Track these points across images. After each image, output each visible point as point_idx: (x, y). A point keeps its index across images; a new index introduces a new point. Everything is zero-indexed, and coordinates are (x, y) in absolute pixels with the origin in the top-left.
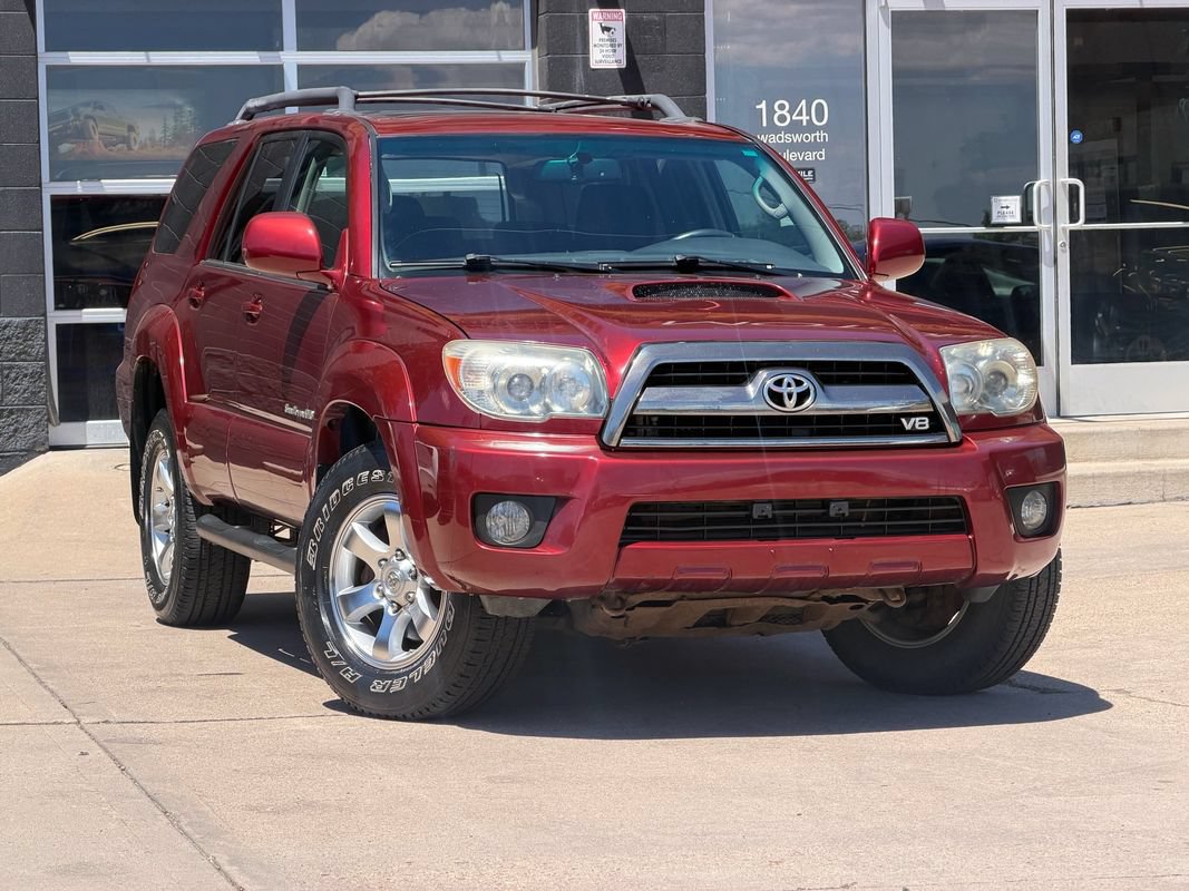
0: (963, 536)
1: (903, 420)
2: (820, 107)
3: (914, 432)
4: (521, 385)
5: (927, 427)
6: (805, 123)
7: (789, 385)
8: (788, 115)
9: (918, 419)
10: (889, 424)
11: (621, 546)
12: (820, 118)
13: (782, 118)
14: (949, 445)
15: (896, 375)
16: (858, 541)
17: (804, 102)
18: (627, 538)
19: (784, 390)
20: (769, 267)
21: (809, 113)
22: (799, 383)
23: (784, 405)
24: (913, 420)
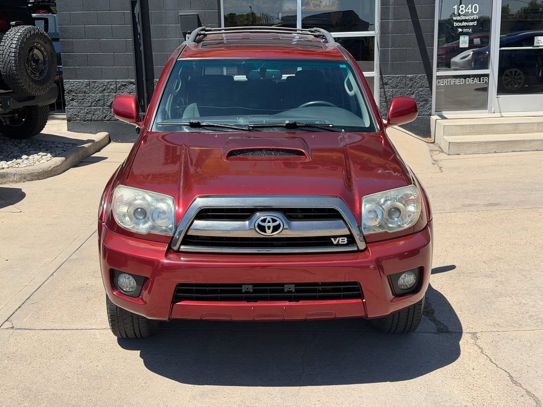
0: (360, 300)
1: (332, 239)
2: (476, 7)
3: (338, 245)
4: (141, 213)
5: (346, 242)
6: (470, 13)
7: (269, 222)
8: (464, 10)
9: (341, 238)
10: (325, 241)
11: (173, 302)
12: (475, 11)
13: (462, 11)
14: (359, 251)
15: (330, 214)
16: (301, 303)
17: (470, 5)
18: (176, 299)
19: (266, 224)
20: (331, 126)
21: (472, 9)
22: (274, 221)
23: (265, 232)
24: (338, 239)
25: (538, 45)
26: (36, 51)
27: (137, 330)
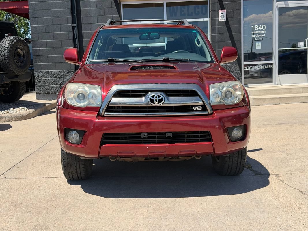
0: (210, 143)
1: (193, 107)
2: (264, 26)
3: (197, 111)
4: (82, 96)
5: (201, 109)
6: (261, 29)
7: (156, 97)
8: (258, 28)
9: (198, 107)
10: (189, 108)
11: (101, 145)
12: (264, 28)
13: (256, 29)
14: (208, 114)
15: (192, 93)
16: (176, 144)
17: (261, 26)
18: (102, 143)
19: (154, 99)
20: (189, 60)
21: (262, 27)
22: (159, 96)
23: (154, 103)
24: (196, 107)
25: (300, 46)
26: (19, 50)
27: (79, 174)
